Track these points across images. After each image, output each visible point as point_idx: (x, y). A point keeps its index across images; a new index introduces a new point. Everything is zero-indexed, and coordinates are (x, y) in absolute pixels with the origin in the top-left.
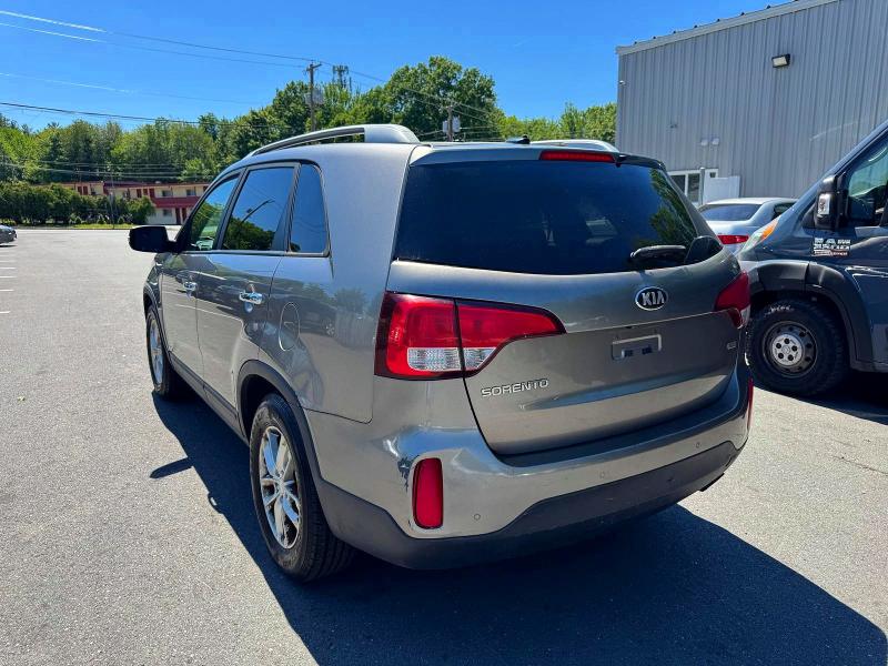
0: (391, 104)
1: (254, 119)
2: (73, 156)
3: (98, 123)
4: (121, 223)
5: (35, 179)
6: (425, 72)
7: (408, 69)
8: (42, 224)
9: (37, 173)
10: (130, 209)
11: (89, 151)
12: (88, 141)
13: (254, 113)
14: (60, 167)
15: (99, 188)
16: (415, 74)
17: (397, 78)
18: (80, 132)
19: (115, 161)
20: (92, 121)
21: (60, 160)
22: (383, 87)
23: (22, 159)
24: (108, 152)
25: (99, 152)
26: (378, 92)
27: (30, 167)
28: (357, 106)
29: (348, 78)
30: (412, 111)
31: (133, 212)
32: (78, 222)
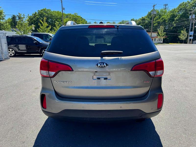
0: (178, 12)
1: (142, 19)
6: (189, 3)
7: (184, 3)
13: (142, 17)
16: (186, 4)
17: (180, 5)
22: (176, 8)
26: (175, 9)
28: (168, 14)
29: (167, 7)
30: (183, 14)
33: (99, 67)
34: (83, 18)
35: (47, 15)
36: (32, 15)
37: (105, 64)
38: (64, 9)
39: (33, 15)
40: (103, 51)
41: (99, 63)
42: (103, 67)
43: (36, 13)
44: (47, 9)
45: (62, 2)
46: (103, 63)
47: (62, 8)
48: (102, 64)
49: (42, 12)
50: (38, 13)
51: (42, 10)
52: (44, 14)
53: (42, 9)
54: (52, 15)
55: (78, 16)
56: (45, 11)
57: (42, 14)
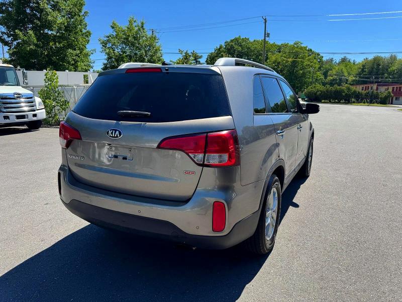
2: (370, 73)
3: (386, 56)
4: (374, 103)
5: (352, 83)
8: (339, 103)
9: (353, 81)
10: (380, 96)
11: (378, 69)
12: (379, 65)
14: (363, 78)
15: (375, 87)
18: (377, 61)
19: (389, 74)
20: (383, 55)
21: (364, 75)
23: (349, 74)
24: (387, 70)
25: (383, 70)
27: (351, 78)
31: (381, 98)
32: (354, 102)
33: (110, 136)
34: (314, 50)
35: (240, 49)
36: (213, 52)
37: (117, 132)
38: (268, 36)
39: (215, 51)
40: (121, 111)
41: (111, 130)
42: (114, 137)
43: (221, 47)
44: (242, 38)
45: (265, 22)
46: (116, 131)
47: (265, 34)
48: (114, 131)
49: (233, 44)
50: (224, 47)
51: (232, 41)
52: (236, 47)
53: (232, 39)
54: (249, 48)
55: (301, 48)
56: (238, 41)
57: (232, 47)
